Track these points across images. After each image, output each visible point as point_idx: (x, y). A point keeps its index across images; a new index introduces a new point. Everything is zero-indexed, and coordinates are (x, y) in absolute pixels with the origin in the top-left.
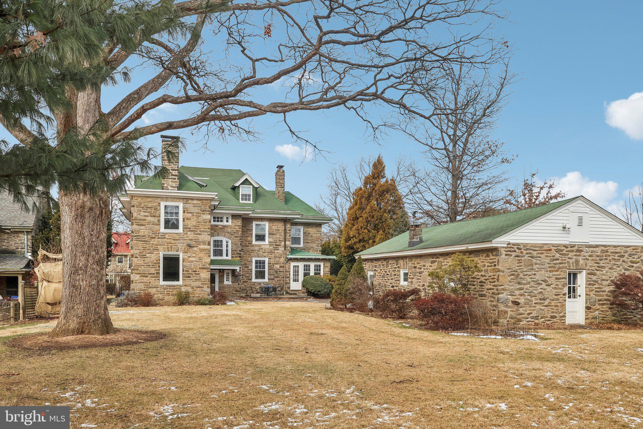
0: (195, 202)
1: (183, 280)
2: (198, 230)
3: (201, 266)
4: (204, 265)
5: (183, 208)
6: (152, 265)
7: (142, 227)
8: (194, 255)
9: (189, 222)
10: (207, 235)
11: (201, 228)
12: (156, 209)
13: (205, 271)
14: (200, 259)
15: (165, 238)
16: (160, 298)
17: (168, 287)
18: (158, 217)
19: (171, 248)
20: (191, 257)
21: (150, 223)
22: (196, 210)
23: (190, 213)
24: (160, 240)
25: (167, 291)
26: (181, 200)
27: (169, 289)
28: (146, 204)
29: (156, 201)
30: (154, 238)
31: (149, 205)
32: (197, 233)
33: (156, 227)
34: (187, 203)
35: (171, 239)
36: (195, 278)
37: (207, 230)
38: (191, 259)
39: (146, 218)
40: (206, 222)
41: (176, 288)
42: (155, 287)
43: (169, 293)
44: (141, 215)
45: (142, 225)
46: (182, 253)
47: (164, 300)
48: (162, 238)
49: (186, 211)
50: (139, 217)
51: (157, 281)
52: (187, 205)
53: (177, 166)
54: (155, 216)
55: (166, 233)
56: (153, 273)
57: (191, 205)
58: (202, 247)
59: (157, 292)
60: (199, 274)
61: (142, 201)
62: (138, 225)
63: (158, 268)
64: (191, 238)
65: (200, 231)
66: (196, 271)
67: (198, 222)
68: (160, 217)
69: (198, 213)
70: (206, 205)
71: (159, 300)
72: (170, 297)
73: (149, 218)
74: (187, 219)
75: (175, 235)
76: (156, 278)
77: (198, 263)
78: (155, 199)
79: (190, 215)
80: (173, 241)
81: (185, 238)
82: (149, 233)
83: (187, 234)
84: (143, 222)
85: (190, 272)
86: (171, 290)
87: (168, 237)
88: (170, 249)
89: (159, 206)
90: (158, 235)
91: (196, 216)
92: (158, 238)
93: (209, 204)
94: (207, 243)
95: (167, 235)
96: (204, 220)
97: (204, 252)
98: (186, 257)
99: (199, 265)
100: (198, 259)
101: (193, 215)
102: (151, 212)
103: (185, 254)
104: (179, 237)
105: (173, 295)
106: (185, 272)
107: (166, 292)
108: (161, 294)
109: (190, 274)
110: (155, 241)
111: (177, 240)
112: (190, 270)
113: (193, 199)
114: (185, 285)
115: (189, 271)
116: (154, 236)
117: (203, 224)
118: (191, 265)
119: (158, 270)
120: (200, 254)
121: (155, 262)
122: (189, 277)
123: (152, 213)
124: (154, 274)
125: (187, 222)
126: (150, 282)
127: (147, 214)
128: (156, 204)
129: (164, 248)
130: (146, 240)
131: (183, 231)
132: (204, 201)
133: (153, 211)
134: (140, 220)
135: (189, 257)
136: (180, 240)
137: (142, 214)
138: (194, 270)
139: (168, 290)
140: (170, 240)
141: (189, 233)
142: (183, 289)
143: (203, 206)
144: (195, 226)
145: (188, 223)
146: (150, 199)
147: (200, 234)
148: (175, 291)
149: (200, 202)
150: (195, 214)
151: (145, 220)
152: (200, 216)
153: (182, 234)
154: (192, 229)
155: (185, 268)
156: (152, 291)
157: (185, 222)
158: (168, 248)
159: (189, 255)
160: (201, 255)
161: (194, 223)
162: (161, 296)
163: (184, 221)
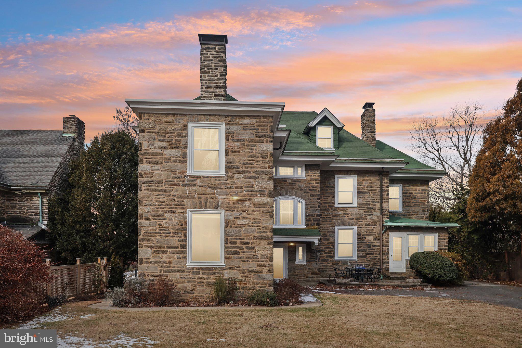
0: (246, 121)
1: (226, 258)
2: (252, 171)
3: (256, 234)
4: (261, 232)
5: (226, 132)
6: (174, 233)
7: (157, 167)
8: (244, 214)
9: (236, 158)
10: (267, 180)
11: (257, 167)
12: (180, 135)
13: (264, 242)
14: (256, 221)
15: (195, 185)
16: (188, 289)
17: (201, 271)
18: (183, 148)
19: (206, 202)
20: (239, 218)
21: (170, 159)
22: (248, 135)
23: (238, 140)
24: (186, 188)
25: (199, 278)
26: (223, 119)
27: (203, 273)
28: (163, 127)
29: (180, 121)
30: (178, 185)
31: (169, 129)
32: (249, 175)
33: (179, 165)
34: (232, 124)
35: (205, 186)
36: (246, 255)
37: (267, 170)
38: (238, 221)
39: (164, 151)
40: (265, 157)
41: (214, 273)
42: (178, 271)
43: (201, 280)
44: (156, 145)
45: (157, 163)
46: (224, 210)
47: (193, 293)
48: (191, 186)
49: (230, 138)
50: (152, 149)
51: (182, 260)
52: (232, 127)
53: (223, 81)
54: (178, 147)
55: (197, 177)
56: (176, 245)
57: (239, 127)
58: (258, 200)
59: (182, 280)
60: (253, 248)
61: (156, 122)
62: (150, 163)
63: (183, 238)
64: (239, 185)
65: (256, 172)
66: (248, 243)
67: (251, 156)
68: (186, 148)
69: (252, 141)
70: (265, 126)
71: (185, 293)
72: (205, 287)
73: (169, 152)
74: (232, 151)
75: (212, 179)
76: (181, 256)
77: (252, 229)
78: (178, 117)
79: (238, 144)
80: (209, 191)
81: (230, 186)
82: (168, 176)
83: (232, 177)
84: (159, 159)
85: (238, 245)
86: (206, 276)
87: (201, 184)
88: (203, 204)
89: (186, 129)
90: (183, 179)
91: (247, 146)
92: (184, 185)
93: (269, 125)
94: (267, 192)
95: (198, 181)
96: (262, 152)
97: (261, 210)
98: (231, 218)
99: (254, 232)
100: (252, 221)
101: (244, 145)
102: (172, 140)
103: (229, 213)
104: (219, 184)
105: (208, 285)
106: (229, 245)
107: (197, 280)
108: (188, 282)
109: (238, 247)
110: (177, 191)
111: (216, 188)
112: (238, 241)
113: (242, 117)
114: (230, 268)
115: (235, 243)
116: (176, 181)
117: (259, 159)
118: (240, 231)
119: (183, 241)
120: (255, 213)
121: (179, 226)
122: (237, 253)
123: (174, 142)
124: (177, 248)
125: (232, 156)
126: (170, 263)
127: (164, 144)
128: (179, 126)
129: (193, 202)
130: (164, 188)
131: (226, 172)
132: (262, 119)
133: (175, 138)
134: (153, 154)
135: (236, 218)
136: (220, 188)
137: (158, 144)
138: (246, 241)
139: (201, 276)
140: (204, 189)
141: (236, 176)
142: (226, 275)
143: (260, 128)
144: (247, 163)
145: (233, 159)
146: (170, 118)
147: (255, 178)
148: (213, 277)
149: (254, 121)
150: (246, 143)
151: (162, 154)
152: (255, 146)
153: (225, 178)
154: (240, 169)
155: (229, 238)
156: (174, 277)
157: (229, 157)
158: (200, 202)
159: (236, 214)
160: (258, 214)
161: (245, 159)
162: (188, 286)
163: (227, 155)
